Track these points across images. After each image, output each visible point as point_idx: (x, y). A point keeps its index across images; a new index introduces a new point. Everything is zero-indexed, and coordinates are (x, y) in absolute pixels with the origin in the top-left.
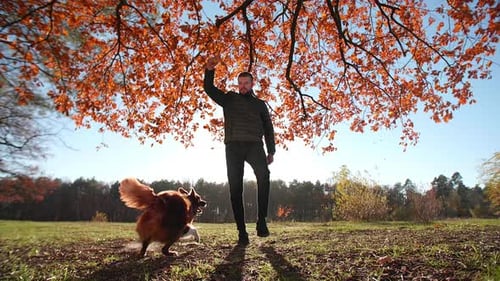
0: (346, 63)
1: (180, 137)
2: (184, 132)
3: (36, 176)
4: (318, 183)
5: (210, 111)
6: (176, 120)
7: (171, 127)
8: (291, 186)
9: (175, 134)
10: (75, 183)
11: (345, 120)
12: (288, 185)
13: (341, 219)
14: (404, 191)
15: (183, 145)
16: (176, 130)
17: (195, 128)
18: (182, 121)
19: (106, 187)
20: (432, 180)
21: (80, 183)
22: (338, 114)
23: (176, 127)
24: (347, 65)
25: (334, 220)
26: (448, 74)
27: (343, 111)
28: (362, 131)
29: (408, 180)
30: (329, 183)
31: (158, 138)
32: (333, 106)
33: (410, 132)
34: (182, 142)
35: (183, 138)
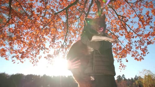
1: (32, 61)
2: (35, 59)
5: (47, 51)
6: (32, 53)
7: (29, 56)
9: (31, 59)
16: (31, 58)
17: (40, 58)
18: (35, 54)
23: (31, 56)
33: (122, 65)
34: (33, 63)
35: (34, 61)
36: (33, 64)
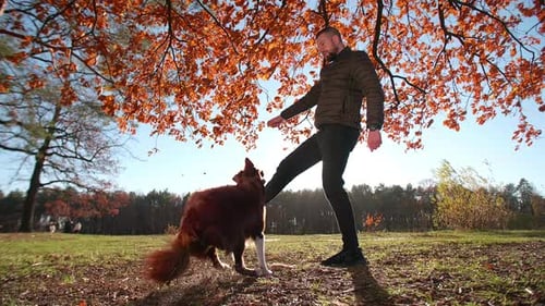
0: (446, 33)
1: (243, 137)
2: (248, 132)
3: (111, 190)
4: (409, 187)
7: (234, 126)
8: (377, 191)
9: (238, 134)
10: (149, 195)
12: (373, 191)
13: (445, 228)
14: (518, 194)
16: (239, 130)
17: (260, 127)
19: (178, 199)
21: (153, 196)
22: (434, 104)
23: (238, 126)
24: (448, 36)
25: (435, 229)
27: (438, 100)
28: (458, 130)
29: (523, 180)
31: (218, 139)
34: (244, 143)
35: (246, 138)
36: (247, 145)
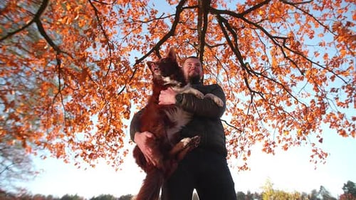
0: (251, 91)
1: (112, 161)
2: (116, 157)
4: (249, 193)
7: (105, 153)
9: (108, 158)
11: (257, 142)
14: (320, 197)
15: (114, 169)
16: (109, 155)
17: (125, 153)
20: (343, 186)
22: (251, 137)
23: (108, 152)
24: (252, 93)
26: (346, 92)
27: (254, 134)
29: (322, 187)
30: (257, 192)
32: (246, 129)
33: (319, 152)
34: (113, 166)
35: (114, 162)
